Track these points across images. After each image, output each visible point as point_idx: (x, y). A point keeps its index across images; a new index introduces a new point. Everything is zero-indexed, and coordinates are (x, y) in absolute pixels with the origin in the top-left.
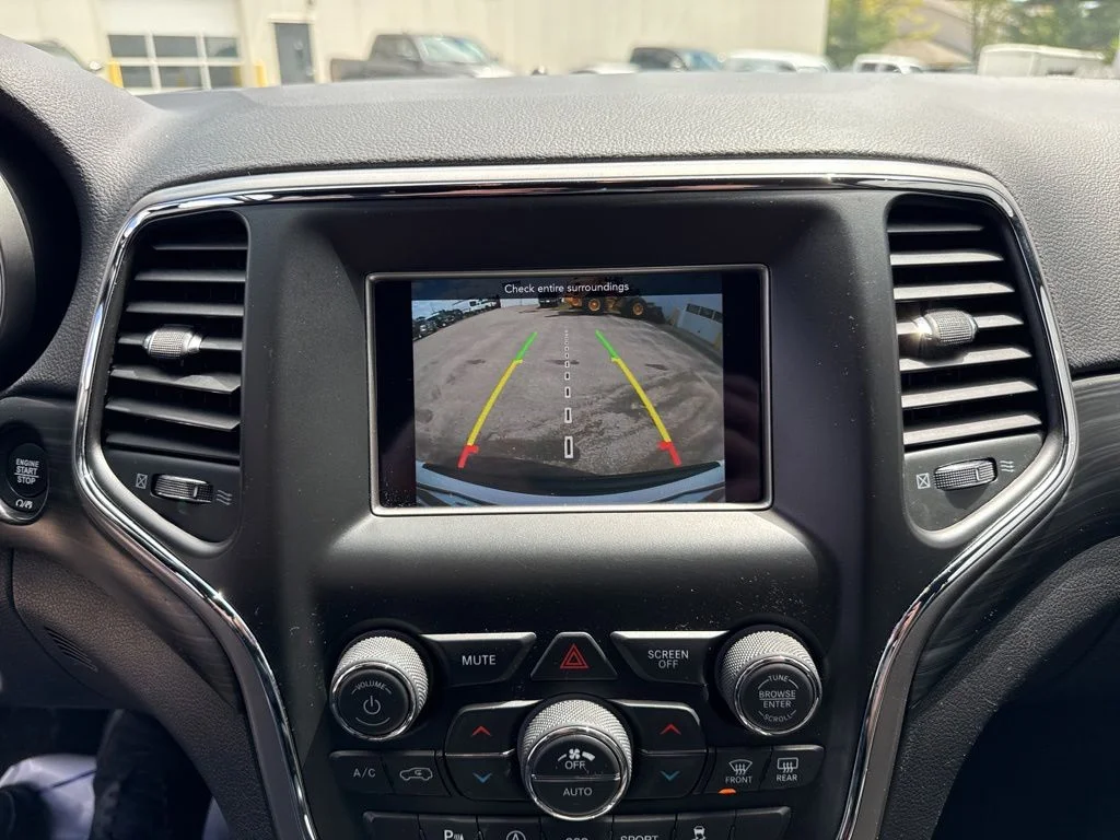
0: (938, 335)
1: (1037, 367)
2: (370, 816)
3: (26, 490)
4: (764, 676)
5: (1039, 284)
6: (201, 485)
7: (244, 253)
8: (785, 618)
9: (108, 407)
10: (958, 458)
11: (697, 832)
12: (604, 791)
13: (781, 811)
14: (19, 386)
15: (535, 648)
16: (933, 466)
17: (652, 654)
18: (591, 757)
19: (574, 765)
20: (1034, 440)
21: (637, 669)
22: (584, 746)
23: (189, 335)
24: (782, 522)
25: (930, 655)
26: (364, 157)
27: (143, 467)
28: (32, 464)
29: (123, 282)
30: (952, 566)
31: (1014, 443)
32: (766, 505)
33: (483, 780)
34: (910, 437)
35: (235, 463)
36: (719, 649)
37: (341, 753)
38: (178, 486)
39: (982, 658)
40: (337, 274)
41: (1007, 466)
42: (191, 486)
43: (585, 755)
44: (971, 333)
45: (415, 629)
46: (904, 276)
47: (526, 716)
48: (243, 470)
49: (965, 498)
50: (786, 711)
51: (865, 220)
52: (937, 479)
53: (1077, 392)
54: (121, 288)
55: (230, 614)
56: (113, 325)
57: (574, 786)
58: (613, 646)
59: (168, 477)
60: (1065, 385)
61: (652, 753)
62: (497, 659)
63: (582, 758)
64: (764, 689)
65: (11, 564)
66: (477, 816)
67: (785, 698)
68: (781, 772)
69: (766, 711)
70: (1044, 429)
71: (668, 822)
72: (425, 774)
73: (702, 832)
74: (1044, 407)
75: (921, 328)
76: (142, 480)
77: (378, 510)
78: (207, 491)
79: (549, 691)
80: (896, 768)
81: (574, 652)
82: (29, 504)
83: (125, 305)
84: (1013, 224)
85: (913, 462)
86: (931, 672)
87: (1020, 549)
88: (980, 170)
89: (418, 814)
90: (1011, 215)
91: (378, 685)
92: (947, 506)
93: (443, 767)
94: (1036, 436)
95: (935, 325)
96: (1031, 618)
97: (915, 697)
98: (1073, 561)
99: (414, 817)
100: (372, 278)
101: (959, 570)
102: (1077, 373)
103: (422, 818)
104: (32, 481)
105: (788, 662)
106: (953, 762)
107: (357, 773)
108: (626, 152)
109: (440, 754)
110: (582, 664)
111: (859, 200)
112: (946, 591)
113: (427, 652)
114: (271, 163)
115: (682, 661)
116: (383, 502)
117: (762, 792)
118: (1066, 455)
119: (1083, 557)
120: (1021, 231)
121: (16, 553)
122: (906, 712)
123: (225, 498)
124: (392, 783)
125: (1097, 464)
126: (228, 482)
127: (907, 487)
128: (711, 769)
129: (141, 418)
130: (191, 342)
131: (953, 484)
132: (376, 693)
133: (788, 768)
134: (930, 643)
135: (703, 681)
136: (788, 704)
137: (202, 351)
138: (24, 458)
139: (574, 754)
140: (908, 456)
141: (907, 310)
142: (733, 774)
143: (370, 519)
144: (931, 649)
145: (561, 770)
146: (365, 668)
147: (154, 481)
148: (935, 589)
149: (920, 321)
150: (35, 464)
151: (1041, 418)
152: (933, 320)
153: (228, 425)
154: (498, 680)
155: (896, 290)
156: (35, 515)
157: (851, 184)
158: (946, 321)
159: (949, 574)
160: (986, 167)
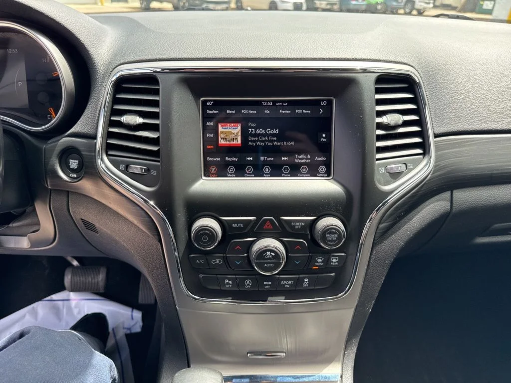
0: (389, 122)
1: (422, 134)
2: (201, 276)
3: (73, 171)
4: (328, 229)
5: (425, 105)
6: (145, 169)
7: (159, 89)
8: (335, 213)
9: (108, 141)
10: (394, 163)
11: (305, 280)
12: (277, 265)
13: (333, 274)
14: (68, 134)
15: (256, 222)
16: (385, 166)
17: (293, 224)
18: (273, 254)
19: (268, 257)
20: (420, 158)
21: (288, 229)
22: (271, 251)
23: (138, 117)
24: (336, 183)
25: (382, 226)
26: (198, 56)
27: (123, 162)
28: (76, 161)
29: (112, 98)
30: (390, 197)
31: (413, 158)
32: (331, 178)
33: (238, 263)
34: (378, 156)
35: (158, 161)
36: (314, 222)
37: (192, 255)
38: (136, 169)
39: (400, 229)
40: (191, 98)
41: (410, 166)
42: (142, 169)
43: (272, 253)
44: (401, 122)
45: (217, 216)
46: (380, 102)
47: (253, 243)
48: (161, 164)
49: (396, 176)
50: (335, 241)
51: (368, 83)
52: (386, 169)
53: (435, 142)
54: (111, 100)
55: (156, 209)
56: (109, 113)
57: (268, 263)
58: (280, 221)
59: (132, 166)
60: (432, 140)
61: (292, 255)
62: (244, 226)
63: (271, 255)
64: (328, 234)
65: (68, 197)
66: (236, 275)
67: (334, 237)
68: (332, 262)
69: (328, 241)
70: (424, 154)
71: (296, 277)
72: (220, 262)
73: (307, 280)
74: (424, 146)
75: (384, 119)
76: (123, 167)
77: (204, 178)
78: (148, 170)
79: (260, 236)
80: (369, 262)
81: (268, 223)
82: (75, 176)
83: (112, 106)
84: (418, 85)
85: (379, 164)
86: (382, 231)
87: (413, 193)
88: (409, 65)
89: (217, 275)
90: (418, 82)
91: (207, 232)
92: (389, 178)
93: (226, 259)
94: (421, 156)
95: (389, 119)
96: (417, 217)
97: (376, 239)
98: (432, 199)
99: (215, 276)
100: (202, 99)
101: (391, 199)
102: (436, 136)
103: (218, 276)
104: (76, 167)
105: (335, 226)
106: (388, 262)
107: (198, 261)
108: (289, 57)
109: (225, 255)
110: (271, 227)
111: (366, 76)
112: (387, 205)
113: (221, 223)
114: (165, 57)
115: (302, 226)
116: (205, 175)
117: (327, 268)
118: (430, 163)
119: (436, 197)
120: (420, 87)
121: (70, 193)
122: (373, 243)
123: (154, 173)
124: (209, 265)
125: (441, 166)
126: (155, 168)
127: (376, 172)
128: (311, 260)
129: (122, 146)
130: (139, 120)
131: (392, 171)
132: (206, 234)
133: (335, 260)
134: (382, 222)
135: (309, 233)
136: (335, 239)
137: (143, 123)
138: (72, 159)
139: (268, 253)
140: (377, 162)
141: (380, 114)
142: (317, 262)
143: (201, 181)
144: (382, 223)
145: (264, 258)
146: (201, 227)
147: (127, 167)
148: (384, 205)
149: (384, 117)
150: (77, 161)
151: (423, 151)
152: (388, 118)
153: (155, 149)
154: (244, 232)
155: (376, 107)
156: (79, 179)
157: (365, 71)
158: (393, 118)
159: (389, 200)
160: (411, 64)
